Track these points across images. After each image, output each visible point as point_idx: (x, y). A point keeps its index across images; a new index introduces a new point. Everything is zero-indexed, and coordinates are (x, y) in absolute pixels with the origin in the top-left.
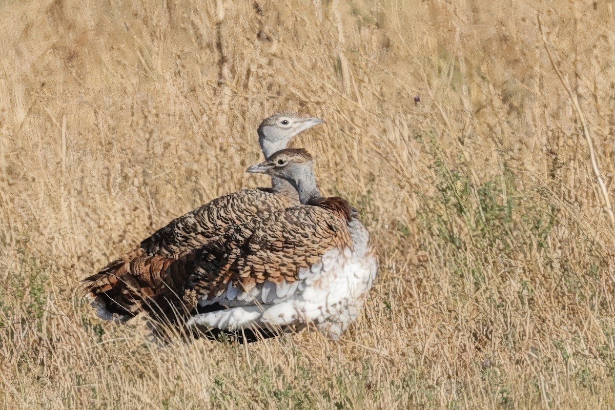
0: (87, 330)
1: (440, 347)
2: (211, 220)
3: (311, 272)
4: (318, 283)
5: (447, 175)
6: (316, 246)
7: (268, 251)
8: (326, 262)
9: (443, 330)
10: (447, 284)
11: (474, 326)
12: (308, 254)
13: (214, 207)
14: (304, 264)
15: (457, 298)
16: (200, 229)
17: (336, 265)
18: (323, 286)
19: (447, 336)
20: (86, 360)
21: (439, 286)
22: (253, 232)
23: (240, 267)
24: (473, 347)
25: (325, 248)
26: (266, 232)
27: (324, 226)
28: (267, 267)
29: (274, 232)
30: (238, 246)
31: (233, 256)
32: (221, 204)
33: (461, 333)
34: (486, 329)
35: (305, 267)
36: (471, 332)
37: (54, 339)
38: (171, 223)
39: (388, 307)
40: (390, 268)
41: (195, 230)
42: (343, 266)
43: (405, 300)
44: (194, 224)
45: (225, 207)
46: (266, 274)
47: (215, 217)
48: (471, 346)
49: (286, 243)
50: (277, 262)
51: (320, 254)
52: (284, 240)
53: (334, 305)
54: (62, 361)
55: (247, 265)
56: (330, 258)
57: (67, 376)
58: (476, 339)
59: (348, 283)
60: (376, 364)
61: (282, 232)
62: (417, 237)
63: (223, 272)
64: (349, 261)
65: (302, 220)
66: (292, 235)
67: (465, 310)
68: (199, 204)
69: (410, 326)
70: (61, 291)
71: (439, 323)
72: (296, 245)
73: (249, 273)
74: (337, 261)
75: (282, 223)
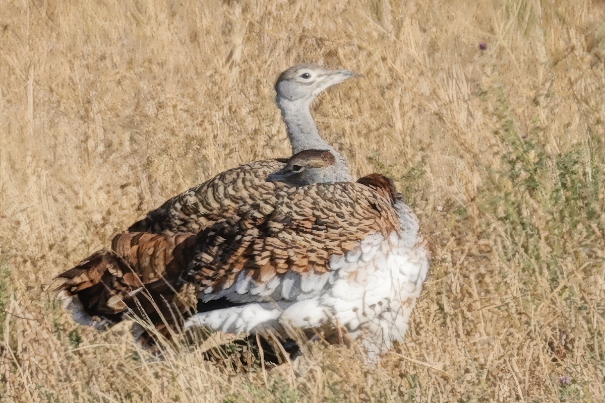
0: (59, 338)
1: (507, 359)
2: (217, 200)
3: (346, 260)
4: (354, 275)
5: (518, 143)
6: (353, 229)
7: (294, 234)
8: (366, 250)
9: (510, 339)
10: (516, 281)
11: (549, 334)
12: (343, 238)
13: (220, 183)
14: (338, 250)
15: (529, 298)
16: (202, 210)
17: (379, 254)
18: (360, 278)
19: (517, 346)
20: (59, 375)
21: (506, 282)
22: (275, 207)
23: (256, 253)
24: (549, 360)
25: (365, 231)
26: (290, 208)
27: (364, 203)
28: (291, 252)
29: (302, 208)
30: (255, 225)
31: (248, 238)
32: (229, 178)
33: (535, 342)
34: (564, 337)
35: (341, 255)
36: (546, 340)
37: (20, 349)
38: (166, 203)
39: (441, 308)
40: (444, 260)
41: (196, 211)
42: (387, 255)
43: (462, 300)
44: (196, 204)
45: (234, 182)
46: (289, 262)
47: (222, 196)
48: (545, 359)
49: (316, 223)
50: (305, 247)
51: (358, 240)
52: (314, 219)
53: (373, 306)
54: (29, 376)
55: (267, 250)
56: (371, 245)
57: (36, 395)
58: (553, 349)
59: (392, 278)
60: (426, 380)
61: (312, 209)
62: (477, 222)
63: (235, 258)
64: (395, 250)
65: (338, 197)
66: (326, 214)
67: (537, 314)
68: (202, 180)
69: (468, 334)
70: (29, 288)
71: (505, 330)
72: (328, 227)
73: (267, 259)
74: (380, 249)
75: (312, 198)
